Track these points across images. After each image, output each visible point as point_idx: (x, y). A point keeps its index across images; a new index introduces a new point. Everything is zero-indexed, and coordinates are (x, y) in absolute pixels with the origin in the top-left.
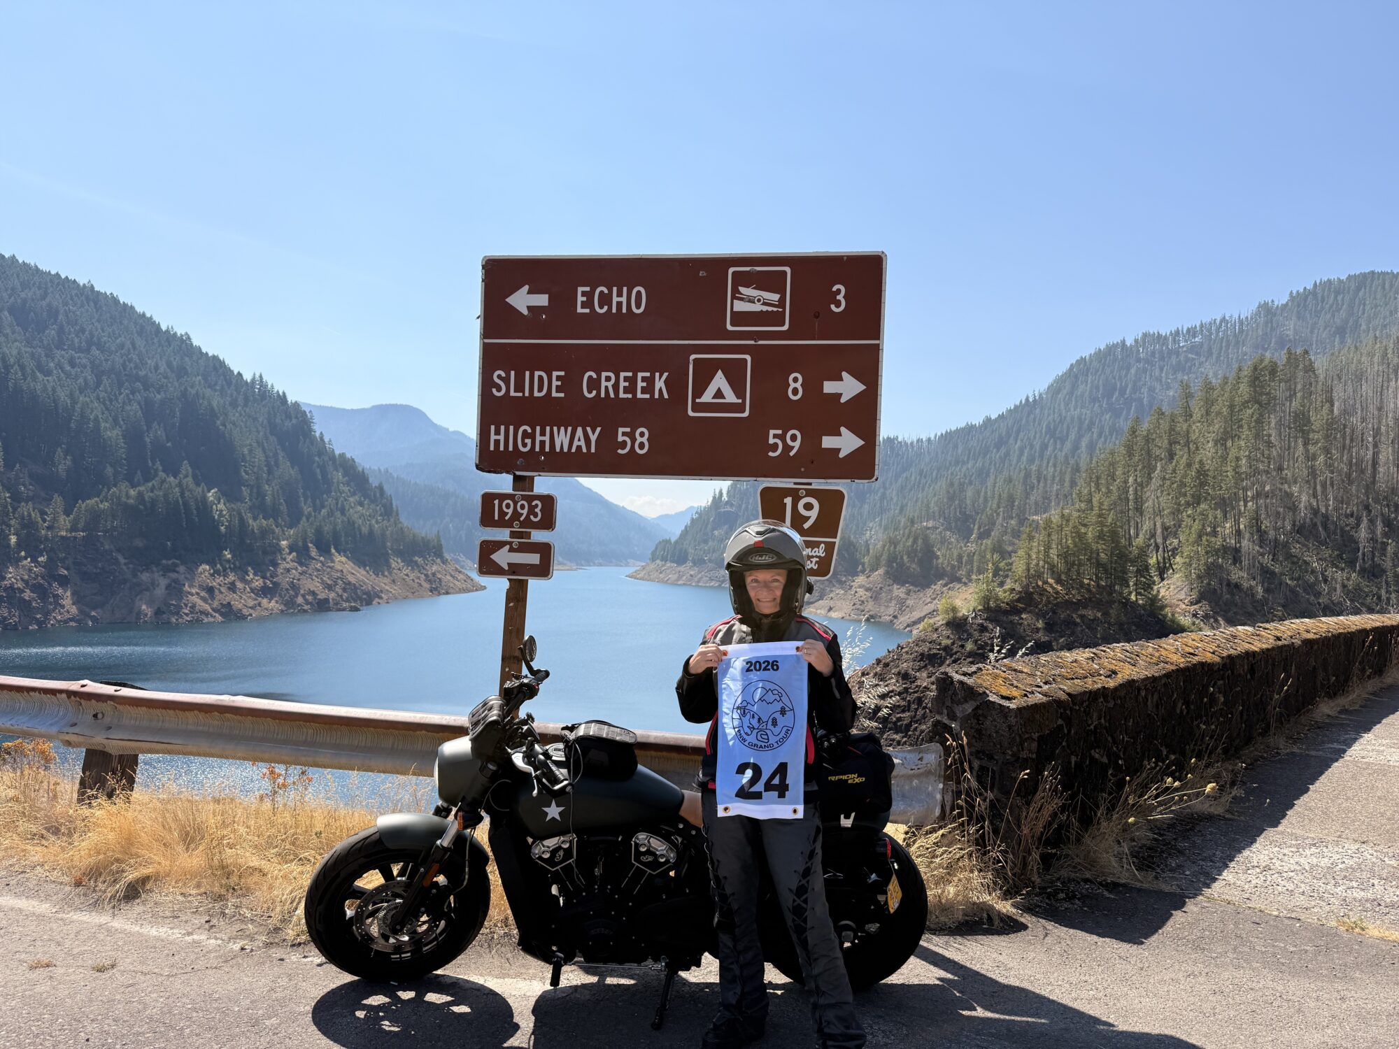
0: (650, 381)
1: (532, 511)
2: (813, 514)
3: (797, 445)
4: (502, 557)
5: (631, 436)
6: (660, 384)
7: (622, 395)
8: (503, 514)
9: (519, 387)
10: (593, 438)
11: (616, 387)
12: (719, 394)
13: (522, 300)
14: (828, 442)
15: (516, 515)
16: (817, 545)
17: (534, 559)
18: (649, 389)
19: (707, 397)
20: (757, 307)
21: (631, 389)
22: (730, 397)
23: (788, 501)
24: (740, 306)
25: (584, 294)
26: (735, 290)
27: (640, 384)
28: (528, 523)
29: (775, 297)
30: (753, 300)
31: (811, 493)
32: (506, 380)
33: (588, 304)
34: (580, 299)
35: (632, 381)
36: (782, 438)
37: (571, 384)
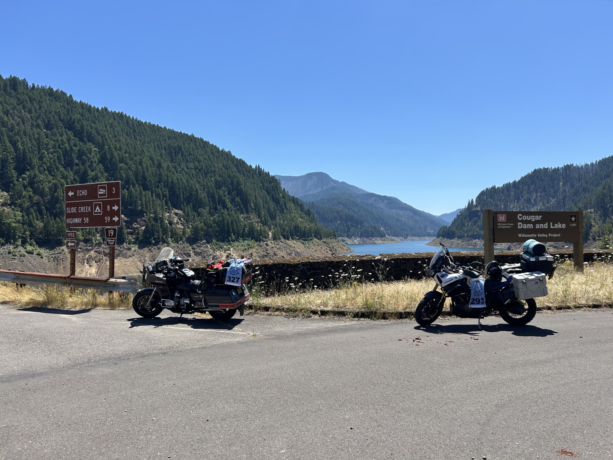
0: (88, 208)
1: (73, 235)
2: (112, 233)
3: (109, 220)
4: (69, 244)
5: (86, 219)
6: (89, 209)
7: (84, 211)
8: (69, 236)
9: (70, 211)
10: (81, 220)
11: (83, 210)
12: (98, 210)
13: (71, 194)
14: (114, 219)
15: (71, 236)
16: (113, 239)
17: (73, 244)
18: (88, 210)
19: (96, 211)
20: (102, 193)
21: (85, 210)
22: (99, 211)
23: (109, 231)
24: (100, 193)
25: (79, 192)
26: (99, 190)
27: (87, 209)
28: (72, 237)
29: (105, 191)
30: (101, 192)
31: (112, 229)
32: (68, 209)
33: (79, 194)
34: (78, 193)
35: (85, 208)
36: (107, 218)
37: (77, 210)
